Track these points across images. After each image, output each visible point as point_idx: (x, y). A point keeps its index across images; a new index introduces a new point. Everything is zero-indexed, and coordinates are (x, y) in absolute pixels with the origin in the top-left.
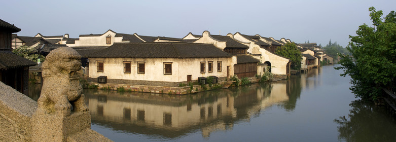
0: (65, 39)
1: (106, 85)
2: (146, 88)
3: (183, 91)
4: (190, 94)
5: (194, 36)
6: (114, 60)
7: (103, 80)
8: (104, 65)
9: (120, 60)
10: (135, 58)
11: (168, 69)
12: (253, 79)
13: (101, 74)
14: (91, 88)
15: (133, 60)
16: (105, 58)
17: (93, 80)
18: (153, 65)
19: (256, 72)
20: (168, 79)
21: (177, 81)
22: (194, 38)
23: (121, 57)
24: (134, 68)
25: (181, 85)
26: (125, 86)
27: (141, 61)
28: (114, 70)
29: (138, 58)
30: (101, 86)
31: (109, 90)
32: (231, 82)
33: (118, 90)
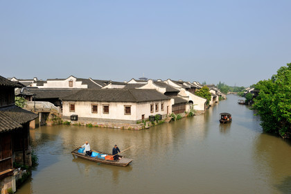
0: (35, 82)
1: (78, 122)
2: (110, 125)
3: (139, 127)
4: (144, 129)
5: (136, 81)
6: (83, 103)
7: (75, 118)
8: (76, 106)
9: (89, 103)
10: (101, 102)
11: (128, 110)
12: (183, 115)
13: (72, 113)
14: (64, 124)
15: (99, 103)
16: (76, 101)
17: (67, 118)
18: (115, 107)
19: (185, 109)
20: (127, 117)
21: (135, 120)
22: (136, 82)
23: (89, 101)
24: (100, 108)
25: (138, 122)
26: (93, 123)
27: (106, 104)
28: (83, 110)
29: (103, 101)
30: (73, 122)
31: (80, 125)
32: (170, 118)
33: (87, 126)
